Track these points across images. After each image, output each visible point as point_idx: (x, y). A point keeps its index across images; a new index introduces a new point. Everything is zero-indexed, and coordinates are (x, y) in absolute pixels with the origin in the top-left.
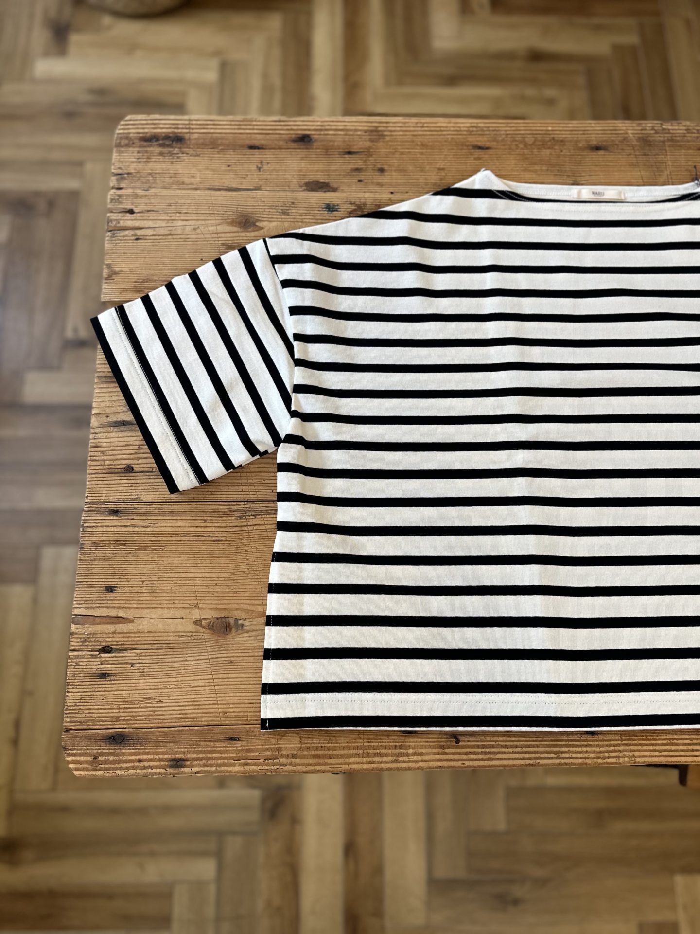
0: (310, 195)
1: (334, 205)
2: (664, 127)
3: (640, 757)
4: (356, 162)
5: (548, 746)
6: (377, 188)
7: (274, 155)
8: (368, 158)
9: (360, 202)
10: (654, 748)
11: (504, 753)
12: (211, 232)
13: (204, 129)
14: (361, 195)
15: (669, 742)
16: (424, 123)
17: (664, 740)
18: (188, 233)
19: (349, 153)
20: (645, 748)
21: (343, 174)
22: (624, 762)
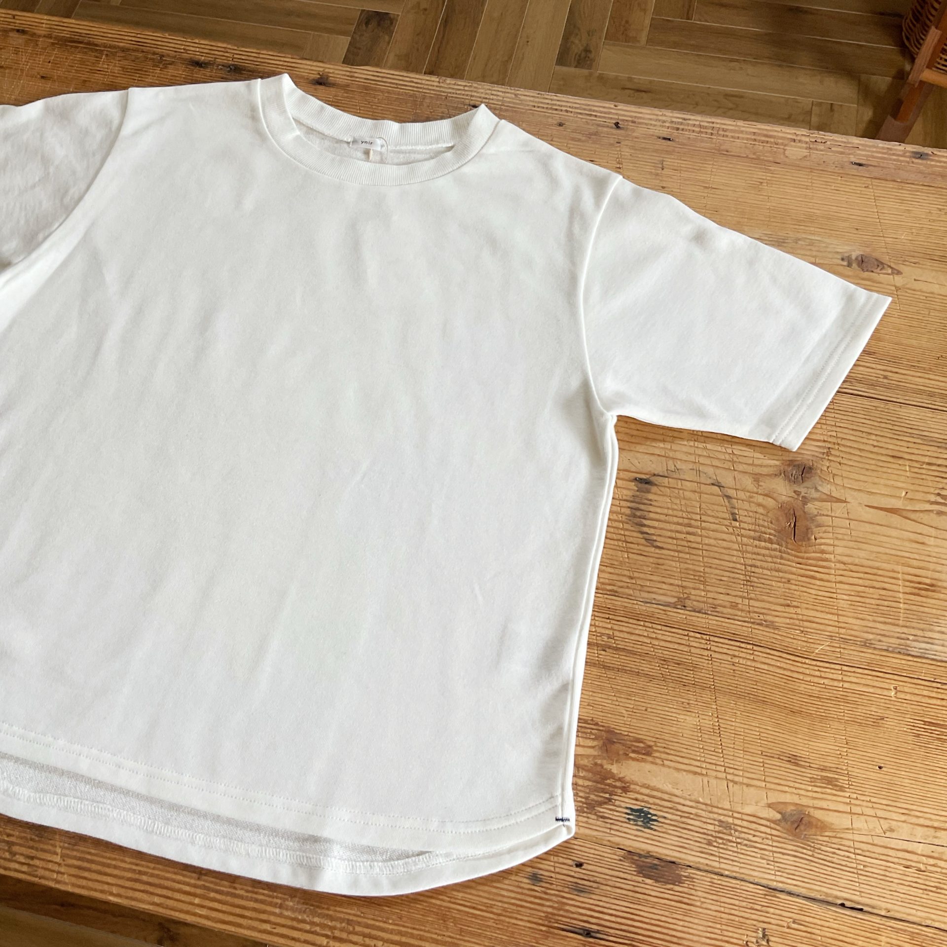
0: (675, 854)
8: (555, 912)
9: (588, 818)
12: (863, 818)
18: (904, 825)
21: (609, 888)
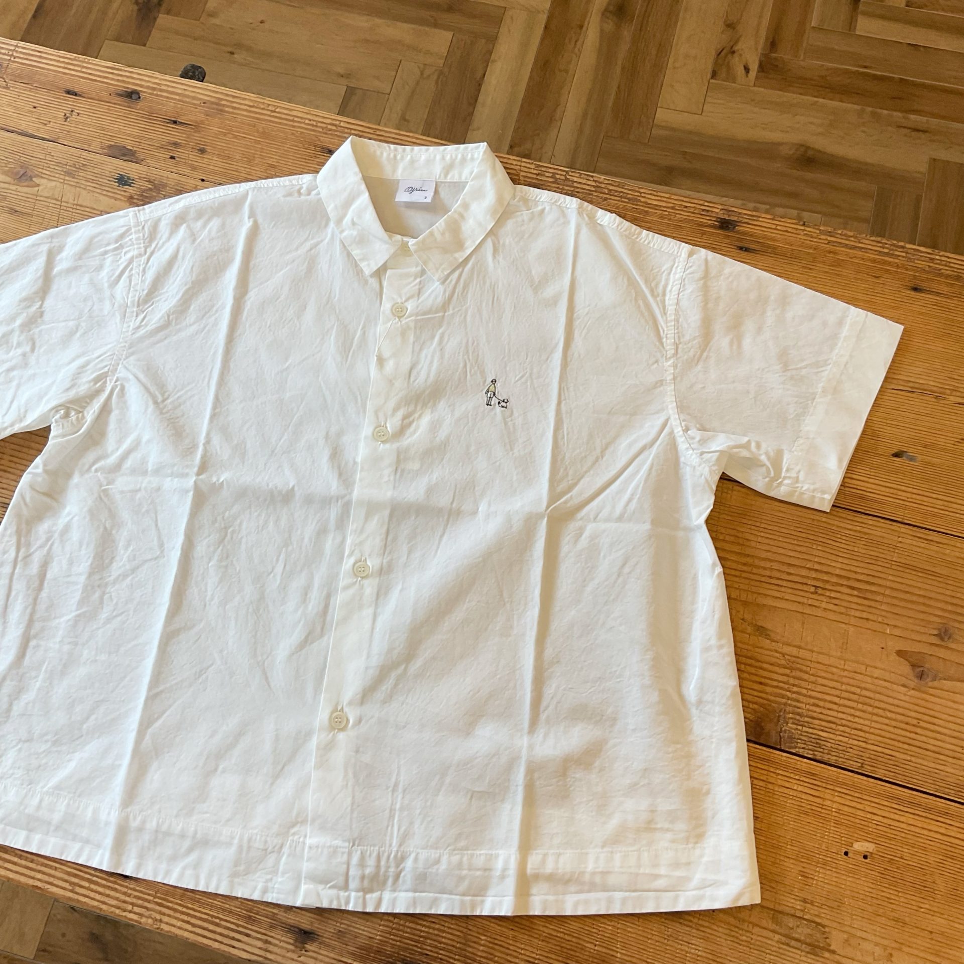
0: (108, 160)
1: (129, 178)
2: (568, 177)
3: (167, 923)
4: (176, 134)
5: (69, 874)
6: (187, 171)
7: (89, 105)
8: (192, 134)
10: (189, 919)
11: (15, 864)
13: (27, 59)
14: (166, 174)
15: (210, 918)
16: (278, 107)
17: (205, 914)
19: (175, 122)
20: (178, 915)
21: (158, 145)
22: (147, 924)
